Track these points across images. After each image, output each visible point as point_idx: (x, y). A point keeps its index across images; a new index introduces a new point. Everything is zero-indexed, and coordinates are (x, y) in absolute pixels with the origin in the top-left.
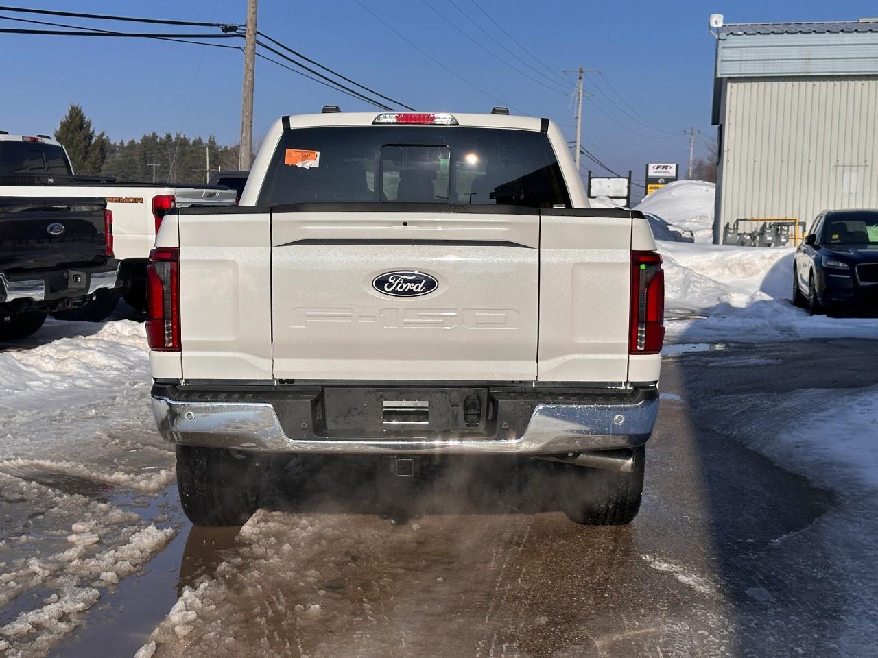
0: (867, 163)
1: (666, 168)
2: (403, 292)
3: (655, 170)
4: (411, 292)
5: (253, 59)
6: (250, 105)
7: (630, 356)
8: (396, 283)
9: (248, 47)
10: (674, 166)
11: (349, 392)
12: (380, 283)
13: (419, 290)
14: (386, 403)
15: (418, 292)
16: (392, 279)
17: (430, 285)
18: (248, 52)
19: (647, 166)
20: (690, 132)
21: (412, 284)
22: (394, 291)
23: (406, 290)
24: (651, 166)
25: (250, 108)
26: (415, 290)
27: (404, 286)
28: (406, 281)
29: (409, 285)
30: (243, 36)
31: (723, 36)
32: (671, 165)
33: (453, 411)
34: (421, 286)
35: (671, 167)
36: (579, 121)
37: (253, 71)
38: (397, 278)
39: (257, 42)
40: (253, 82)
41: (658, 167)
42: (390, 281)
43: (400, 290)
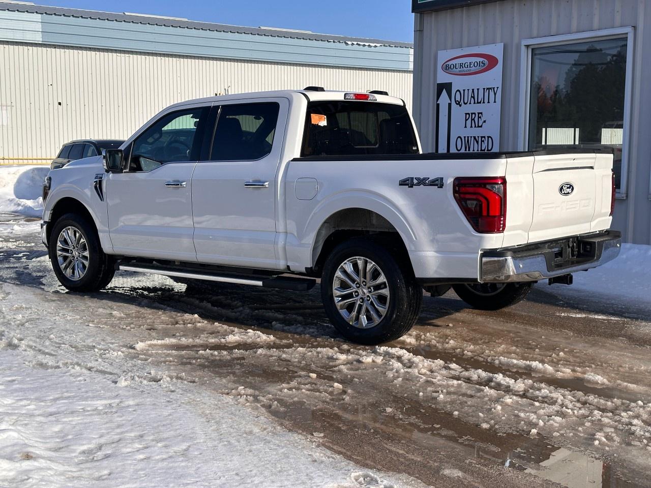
0: (13, 104)
13: (570, 192)
29: (568, 190)
34: (571, 189)
42: (563, 188)
43: (566, 192)
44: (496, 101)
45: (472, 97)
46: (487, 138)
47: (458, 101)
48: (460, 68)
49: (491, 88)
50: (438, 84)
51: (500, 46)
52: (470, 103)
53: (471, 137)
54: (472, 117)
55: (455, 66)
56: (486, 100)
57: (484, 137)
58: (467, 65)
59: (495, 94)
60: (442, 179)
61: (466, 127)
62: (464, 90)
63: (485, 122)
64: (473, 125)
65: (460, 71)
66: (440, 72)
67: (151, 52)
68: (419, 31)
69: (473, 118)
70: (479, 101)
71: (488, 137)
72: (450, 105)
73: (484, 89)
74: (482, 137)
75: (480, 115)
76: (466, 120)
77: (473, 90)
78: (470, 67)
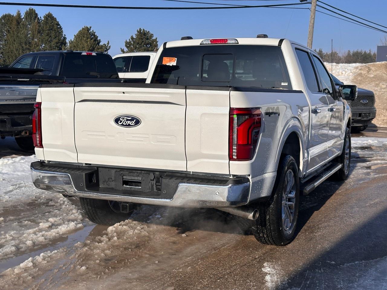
2: (126, 125)
4: (129, 125)
5: (314, 13)
6: (312, 34)
7: (230, 161)
8: (123, 121)
9: (313, 8)
11: (109, 170)
12: (117, 121)
13: (133, 124)
14: (124, 177)
15: (132, 125)
16: (122, 119)
17: (138, 122)
18: (312, 10)
21: (130, 122)
22: (122, 125)
23: (127, 124)
25: (311, 36)
26: (131, 124)
27: (127, 122)
28: (127, 120)
29: (129, 122)
30: (310, 3)
33: (151, 183)
34: (133, 122)
37: (314, 19)
38: (124, 118)
39: (317, 5)
40: (314, 23)
42: (121, 120)
43: (125, 124)
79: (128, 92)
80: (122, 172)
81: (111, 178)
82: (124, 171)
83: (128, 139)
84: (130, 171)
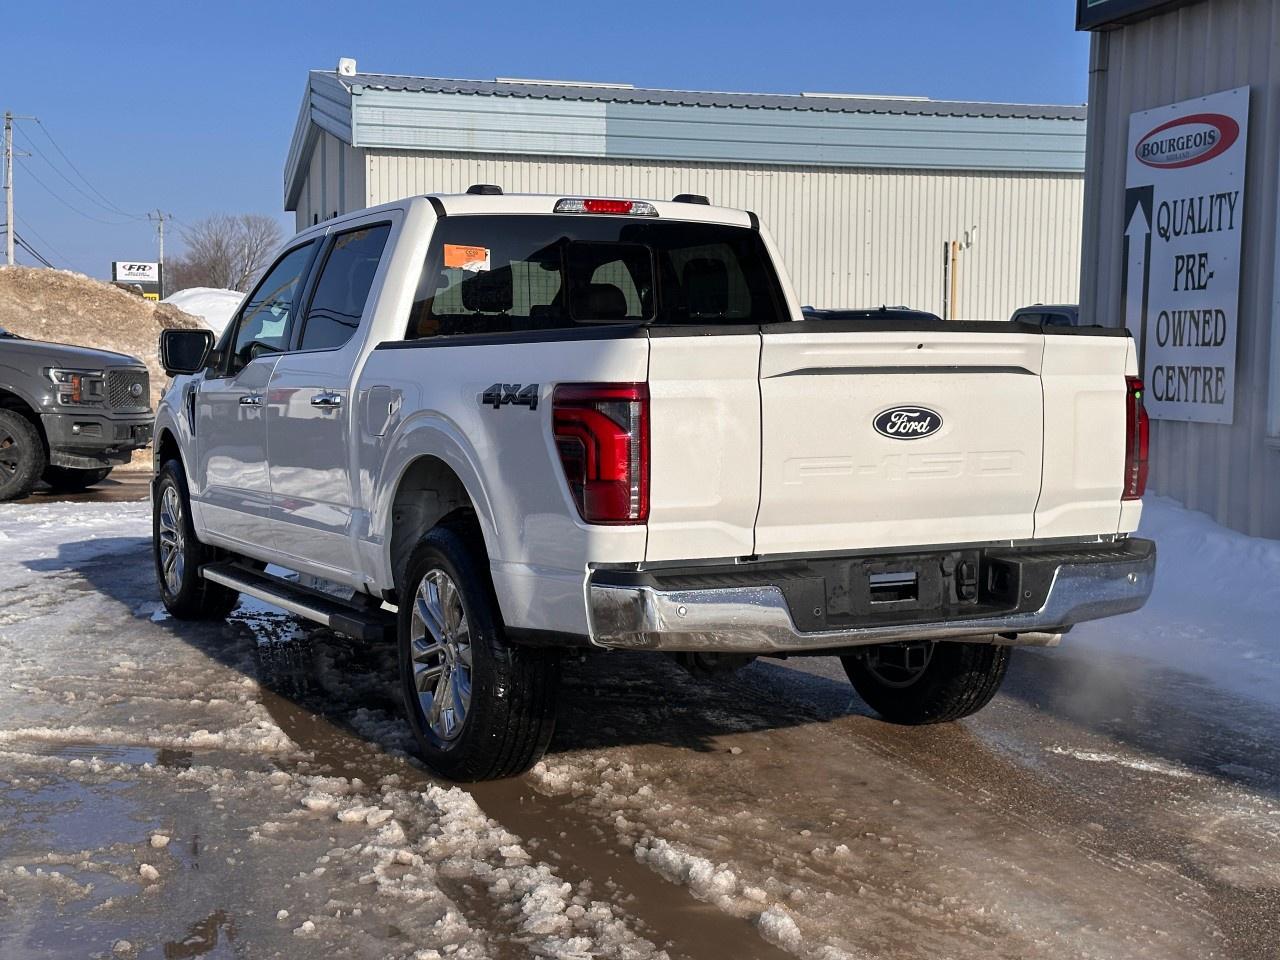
1: (144, 270)
2: (907, 434)
3: (128, 272)
4: (915, 433)
7: (1123, 503)
8: (899, 422)
10: (155, 266)
11: (834, 566)
12: (883, 423)
13: (923, 430)
14: (873, 578)
15: (922, 433)
16: (895, 417)
17: (935, 424)
19: (114, 265)
20: (158, 217)
21: (916, 423)
22: (897, 433)
23: (910, 431)
24: (119, 265)
26: (919, 431)
27: (908, 426)
28: (910, 419)
29: (914, 425)
31: (357, 89)
32: (150, 264)
33: (944, 582)
34: (925, 424)
35: (151, 268)
36: (10, 192)
38: (900, 416)
41: (131, 267)
42: (893, 420)
43: (904, 431)
44: (1233, 225)
45: (1189, 217)
46: (1214, 314)
47: (1163, 228)
48: (1170, 151)
49: (1223, 196)
50: (1127, 190)
51: (1244, 93)
52: (1186, 233)
53: (1186, 312)
54: (1188, 266)
55: (1159, 146)
56: (1215, 226)
57: (1210, 312)
58: (1183, 143)
59: (1232, 208)
60: (537, 386)
61: (1176, 289)
62: (1175, 202)
63: (1211, 275)
64: (1190, 286)
65: (1168, 158)
66: (1133, 162)
67: (813, 164)
68: (1100, 71)
69: (1190, 267)
70: (1202, 227)
71: (1218, 312)
72: (1148, 237)
73: (1212, 197)
74: (1205, 312)
75: (1203, 259)
76: (1178, 273)
77: (1192, 200)
78: (1187, 147)
79: (931, 345)
80: (868, 566)
81: (841, 587)
82: (874, 561)
83: (912, 469)
84: (890, 559)
